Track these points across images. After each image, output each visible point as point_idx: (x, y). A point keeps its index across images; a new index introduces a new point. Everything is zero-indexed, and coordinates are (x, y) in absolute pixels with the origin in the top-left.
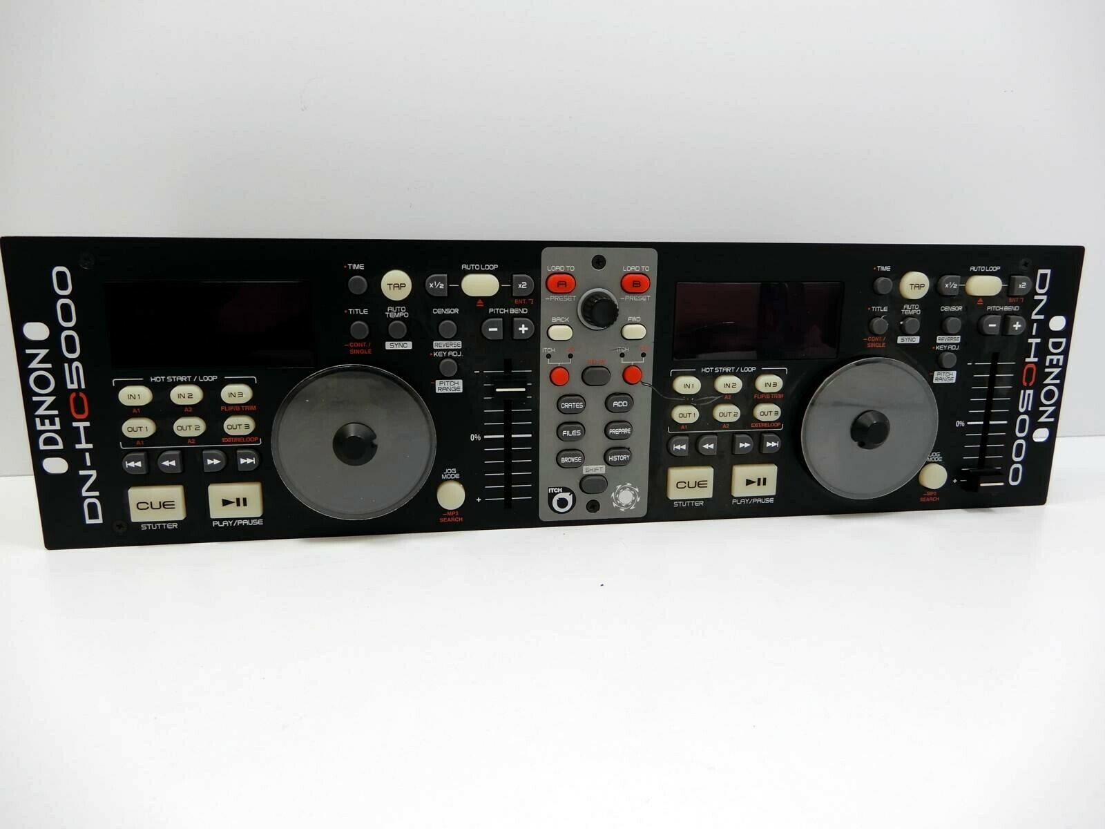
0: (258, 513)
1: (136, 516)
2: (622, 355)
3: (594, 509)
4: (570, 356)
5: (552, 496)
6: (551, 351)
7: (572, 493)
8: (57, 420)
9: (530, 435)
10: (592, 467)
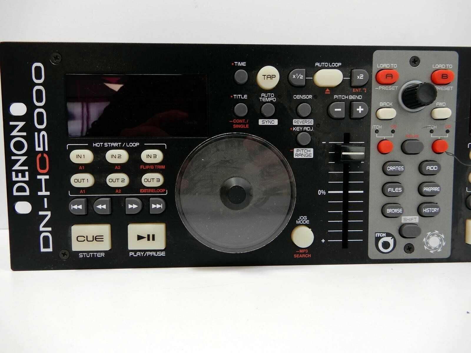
0: (163, 247)
1: (76, 247)
2: (431, 131)
3: (410, 250)
4: (393, 132)
5: (378, 239)
6: (379, 127)
7: (393, 237)
8: (27, 173)
9: (362, 192)
10: (408, 217)
